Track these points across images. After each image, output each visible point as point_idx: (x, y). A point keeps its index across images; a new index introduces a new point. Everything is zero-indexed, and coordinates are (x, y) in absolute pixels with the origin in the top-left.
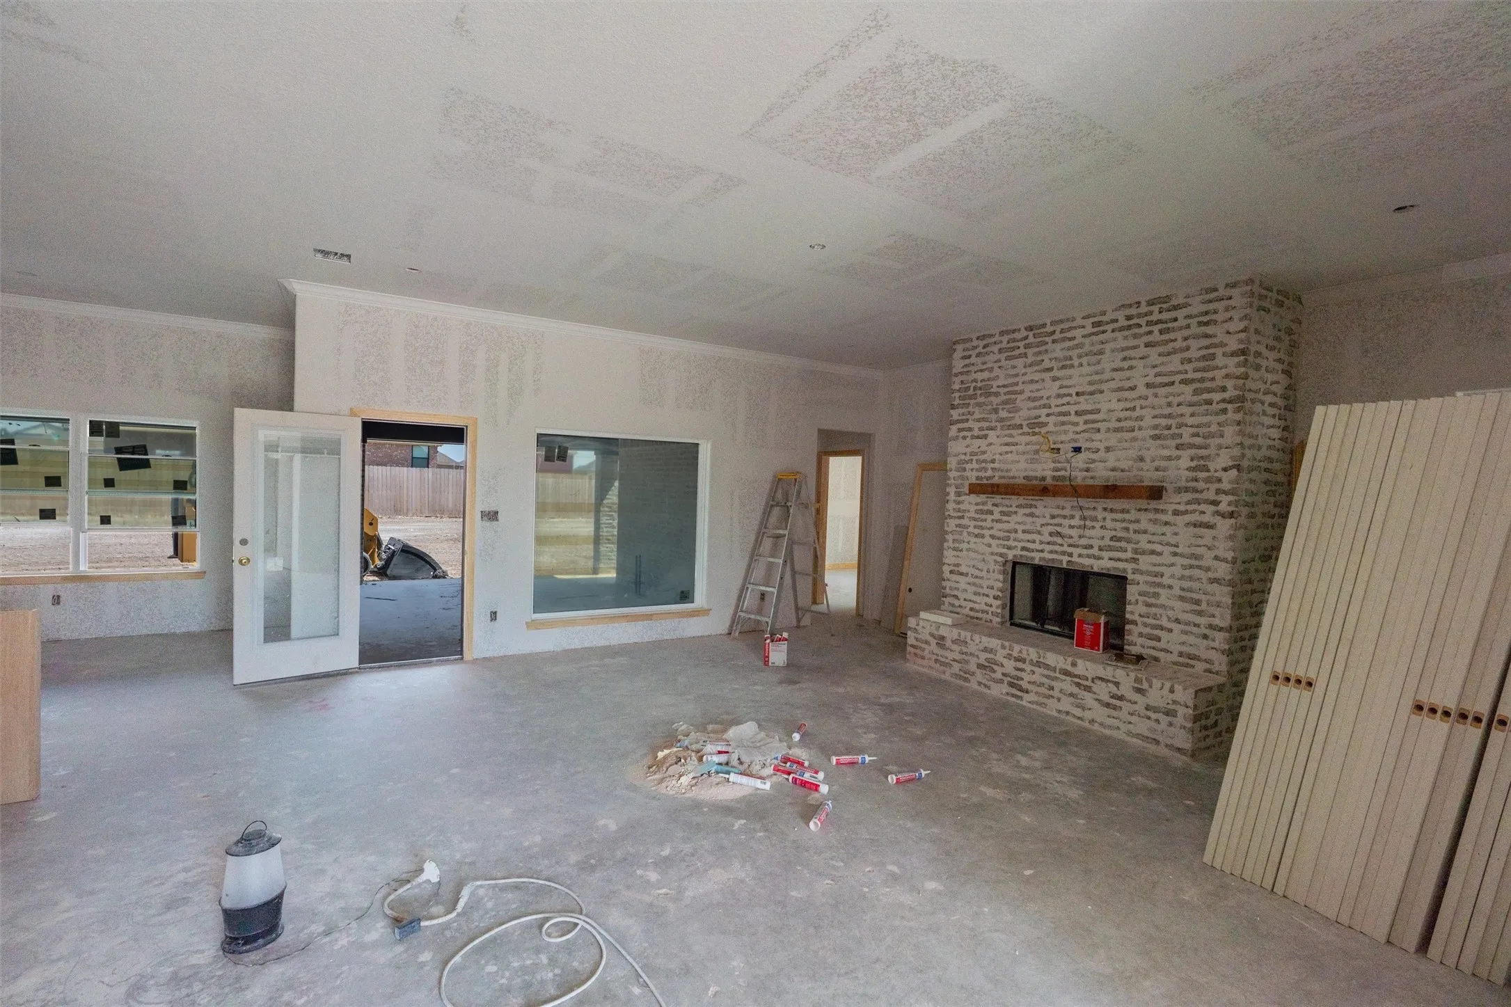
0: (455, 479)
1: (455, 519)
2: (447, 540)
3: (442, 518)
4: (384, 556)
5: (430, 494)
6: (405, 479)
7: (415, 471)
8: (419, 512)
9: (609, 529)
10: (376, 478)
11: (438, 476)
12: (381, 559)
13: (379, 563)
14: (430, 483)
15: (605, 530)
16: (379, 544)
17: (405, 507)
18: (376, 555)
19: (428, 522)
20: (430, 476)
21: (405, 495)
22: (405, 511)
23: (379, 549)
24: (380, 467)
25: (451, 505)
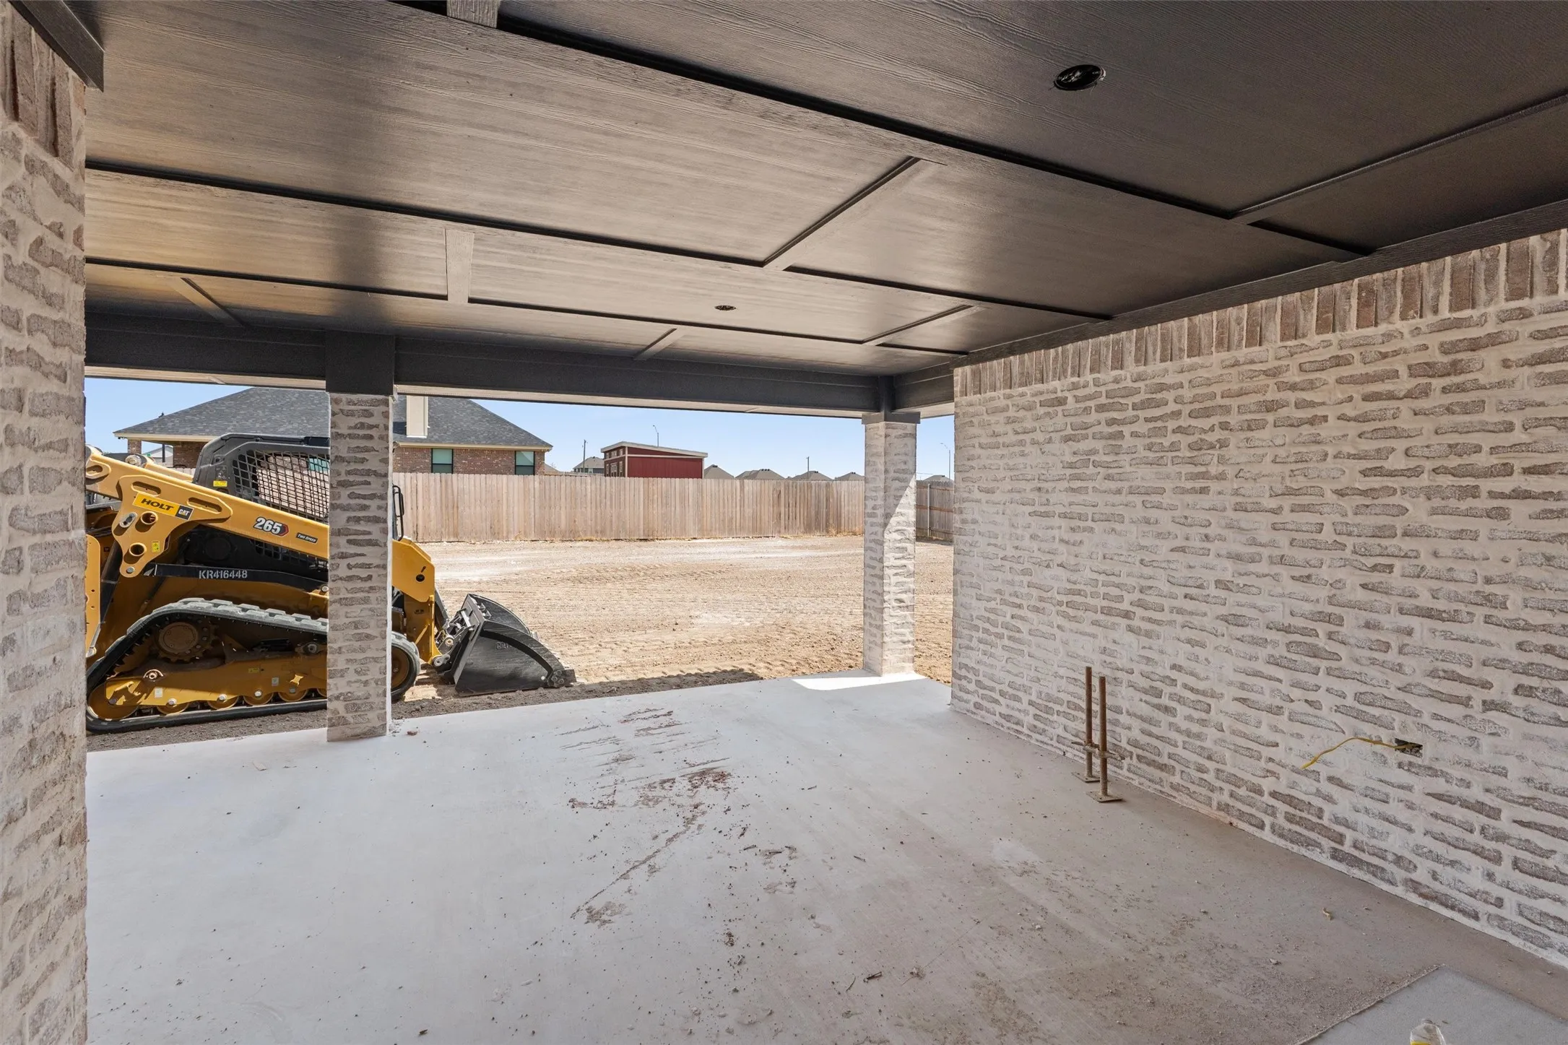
0: (568, 490)
1: (569, 544)
2: (562, 580)
3: (552, 541)
4: (450, 640)
5: (537, 511)
6: (505, 490)
7: (517, 479)
8: (523, 535)
9: (901, 579)
10: (467, 491)
11: (547, 487)
12: (442, 647)
13: (439, 657)
14: (537, 495)
15: (894, 580)
16: (440, 617)
17: (505, 528)
18: (433, 642)
19: (534, 549)
20: (537, 485)
21: (504, 514)
22: (505, 535)
23: (439, 625)
24: (472, 476)
25: (563, 526)
